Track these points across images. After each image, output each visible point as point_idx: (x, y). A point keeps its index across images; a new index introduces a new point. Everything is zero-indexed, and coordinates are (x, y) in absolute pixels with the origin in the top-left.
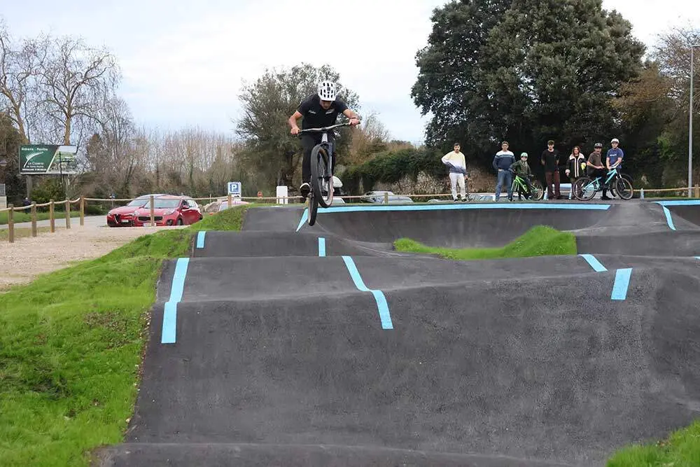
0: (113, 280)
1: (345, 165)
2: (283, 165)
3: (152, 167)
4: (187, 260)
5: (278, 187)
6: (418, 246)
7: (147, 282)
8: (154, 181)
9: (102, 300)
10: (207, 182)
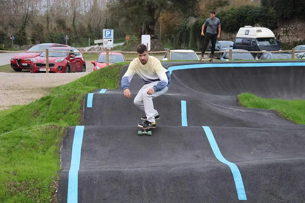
0: (26, 146)
1: (196, 17)
2: (148, 18)
3: (42, 11)
4: (82, 128)
5: (143, 36)
6: (257, 99)
7: (52, 149)
8: (45, 25)
9: (20, 168)
10: (86, 26)
